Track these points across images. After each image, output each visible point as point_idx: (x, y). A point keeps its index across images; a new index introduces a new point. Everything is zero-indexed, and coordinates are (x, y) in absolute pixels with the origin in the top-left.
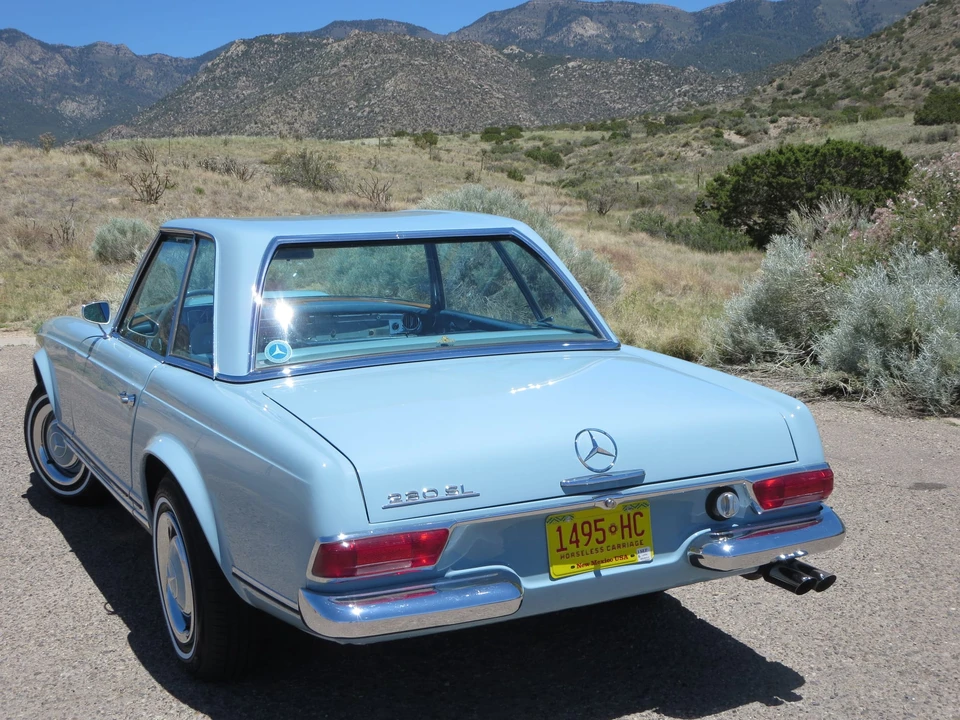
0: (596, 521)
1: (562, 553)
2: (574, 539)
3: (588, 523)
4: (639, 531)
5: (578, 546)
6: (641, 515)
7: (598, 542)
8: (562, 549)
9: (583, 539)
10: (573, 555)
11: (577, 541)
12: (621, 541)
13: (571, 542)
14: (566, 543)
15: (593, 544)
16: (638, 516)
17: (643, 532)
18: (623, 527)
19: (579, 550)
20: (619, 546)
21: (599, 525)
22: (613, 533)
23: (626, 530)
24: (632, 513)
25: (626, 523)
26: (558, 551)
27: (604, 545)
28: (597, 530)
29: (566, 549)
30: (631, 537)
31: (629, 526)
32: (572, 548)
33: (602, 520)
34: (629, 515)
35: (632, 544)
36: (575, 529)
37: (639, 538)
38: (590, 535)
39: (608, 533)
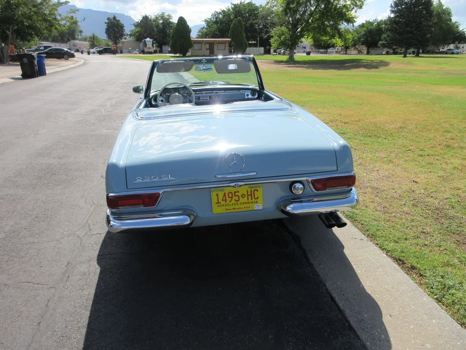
0: (235, 192)
1: (218, 204)
2: (224, 199)
3: (231, 193)
4: (256, 197)
5: (226, 202)
6: (257, 191)
7: (235, 200)
8: (218, 203)
9: (228, 200)
10: (223, 205)
11: (226, 200)
12: (247, 201)
13: (223, 200)
14: (220, 200)
15: (233, 201)
16: (255, 192)
17: (258, 198)
18: (248, 195)
19: (227, 204)
20: (246, 203)
21: (236, 194)
22: (243, 197)
23: (250, 197)
24: (253, 190)
25: (249, 193)
26: (216, 203)
27: (239, 202)
28: (235, 196)
29: (220, 203)
30: (252, 199)
31: (251, 195)
32: (223, 203)
33: (238, 192)
34: (251, 191)
35: (252, 202)
36: (225, 195)
37: (256, 200)
38: (232, 198)
39: (241, 198)
